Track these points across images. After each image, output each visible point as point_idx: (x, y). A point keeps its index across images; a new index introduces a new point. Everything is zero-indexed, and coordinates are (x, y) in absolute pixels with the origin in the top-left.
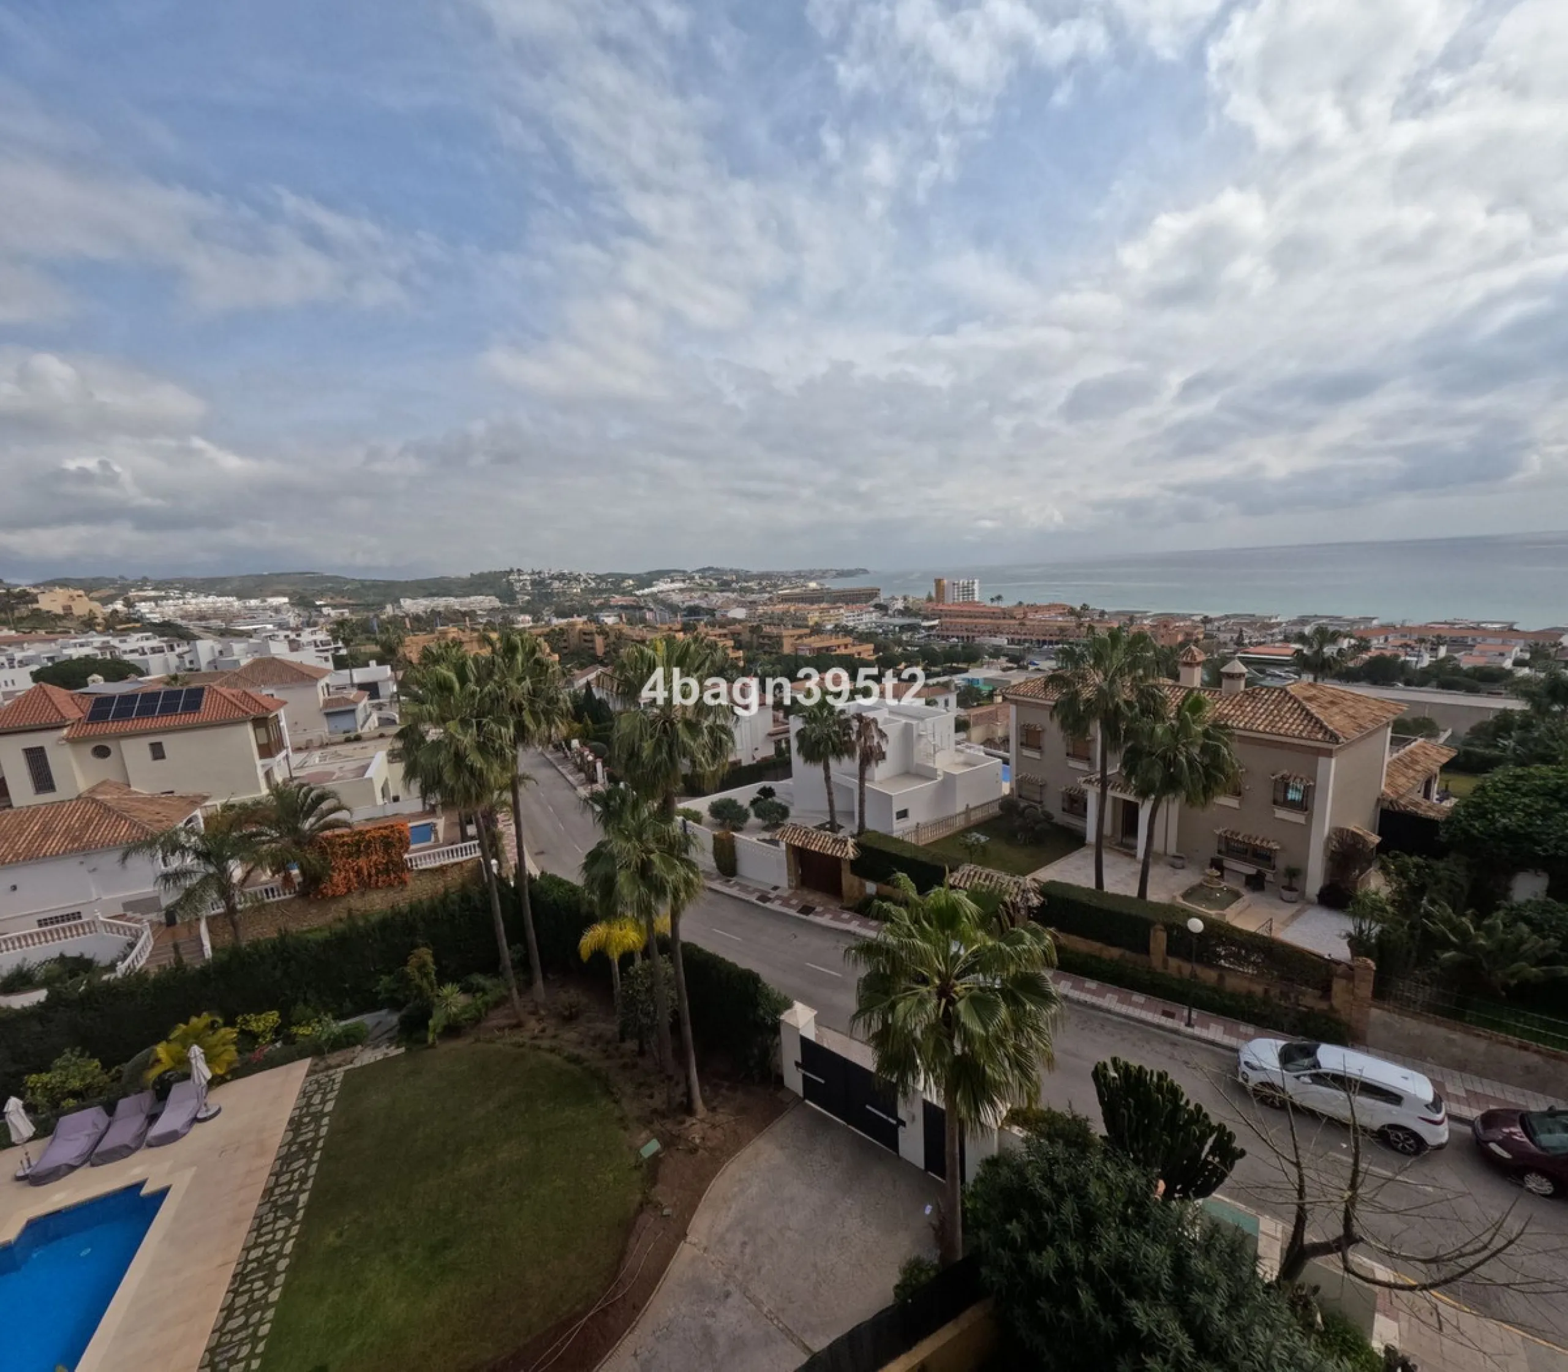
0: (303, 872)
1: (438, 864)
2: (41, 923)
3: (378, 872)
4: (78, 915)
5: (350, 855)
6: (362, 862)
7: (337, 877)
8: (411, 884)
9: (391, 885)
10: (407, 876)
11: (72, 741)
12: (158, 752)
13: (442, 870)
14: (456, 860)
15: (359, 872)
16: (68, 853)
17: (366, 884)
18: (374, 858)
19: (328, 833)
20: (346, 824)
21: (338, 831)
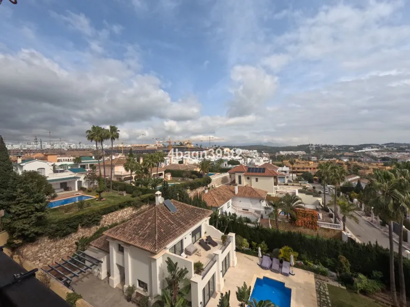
0: (291, 217)
1: (327, 227)
2: (243, 209)
3: (309, 223)
4: (247, 210)
5: (302, 216)
6: (305, 219)
7: (300, 221)
8: (318, 230)
9: (312, 228)
10: (317, 228)
11: (245, 175)
12: (257, 180)
13: (328, 230)
14: (334, 228)
15: (305, 222)
16: (249, 197)
17: (306, 226)
18: (309, 219)
19: (297, 209)
20: (304, 208)
21: (301, 209)
